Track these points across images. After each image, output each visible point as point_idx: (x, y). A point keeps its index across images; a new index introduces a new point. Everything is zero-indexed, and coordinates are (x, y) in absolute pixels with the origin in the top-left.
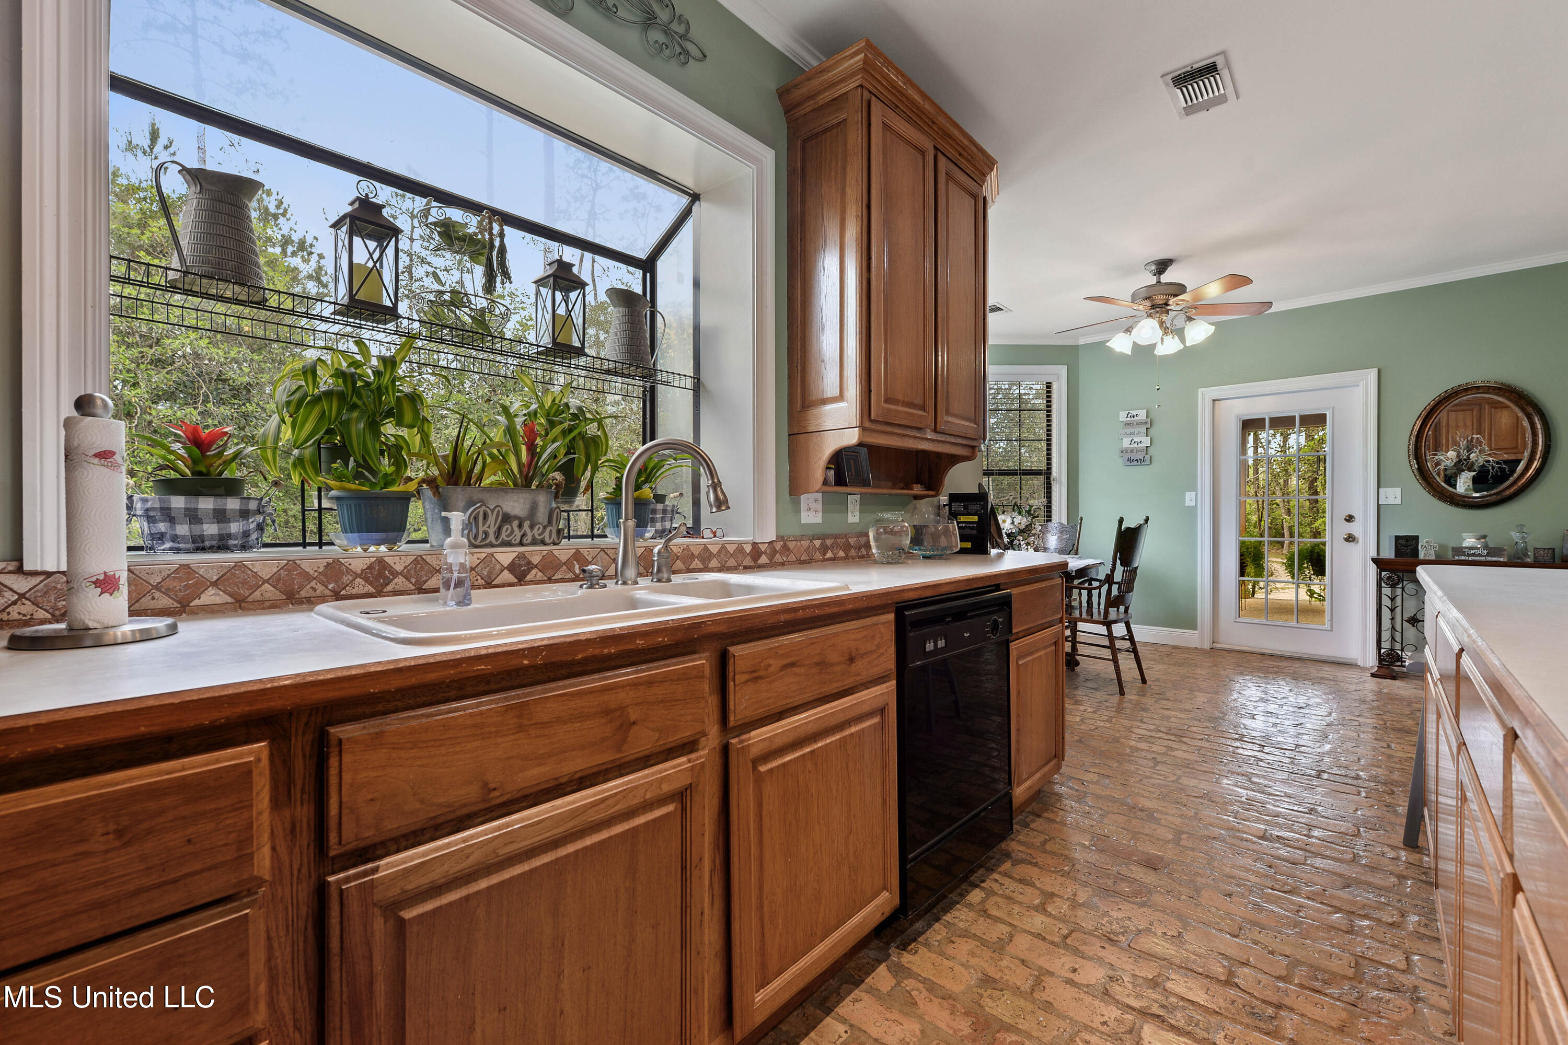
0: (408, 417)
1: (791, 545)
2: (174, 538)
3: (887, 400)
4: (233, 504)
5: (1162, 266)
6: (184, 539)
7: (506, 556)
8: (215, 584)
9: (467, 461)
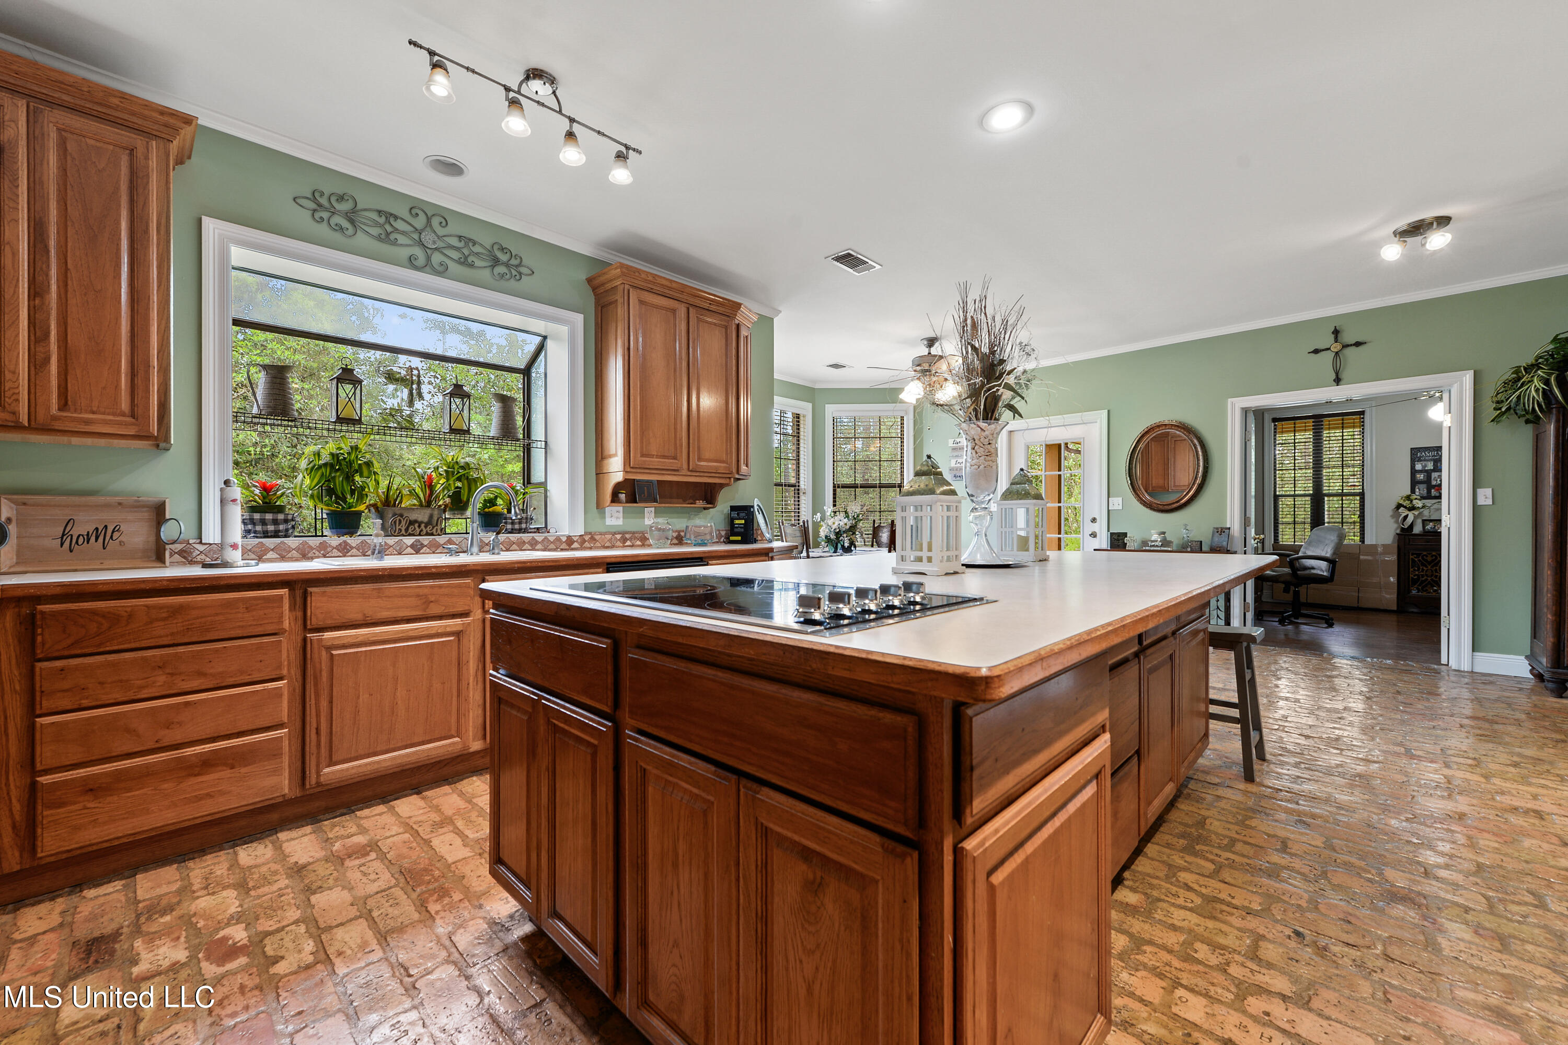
0: (366, 473)
1: (597, 537)
2: (255, 532)
3: (643, 455)
4: (281, 517)
5: (931, 342)
6: (259, 532)
7: (409, 540)
8: (272, 550)
9: (393, 494)
